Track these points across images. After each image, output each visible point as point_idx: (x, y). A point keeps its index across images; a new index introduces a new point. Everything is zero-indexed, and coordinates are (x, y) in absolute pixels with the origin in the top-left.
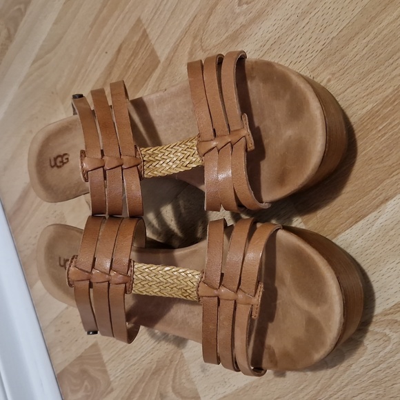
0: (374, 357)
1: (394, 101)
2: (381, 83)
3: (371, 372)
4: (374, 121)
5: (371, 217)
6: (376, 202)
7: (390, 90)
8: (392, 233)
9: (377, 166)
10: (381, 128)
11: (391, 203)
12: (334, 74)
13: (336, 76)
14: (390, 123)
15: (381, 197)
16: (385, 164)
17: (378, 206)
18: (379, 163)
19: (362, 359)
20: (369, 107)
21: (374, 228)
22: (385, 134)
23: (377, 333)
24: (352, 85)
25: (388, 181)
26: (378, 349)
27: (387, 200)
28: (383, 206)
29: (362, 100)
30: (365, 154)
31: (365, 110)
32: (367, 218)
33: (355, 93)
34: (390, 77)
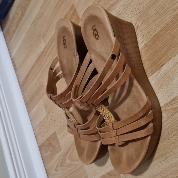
1: (165, 29)
2: (160, 23)
4: (158, 37)
5: (157, 72)
7: (163, 25)
8: (164, 77)
9: (159, 53)
10: (160, 39)
12: (144, 21)
13: (145, 21)
14: (164, 37)
15: (161, 65)
16: (162, 52)
17: (159, 68)
18: (160, 52)
20: (156, 32)
21: (158, 76)
22: (162, 41)
24: (151, 24)
25: (163, 59)
27: (163, 66)
28: (161, 68)
29: (154, 30)
30: (155, 49)
31: (155, 33)
33: (151, 27)
34: (164, 21)
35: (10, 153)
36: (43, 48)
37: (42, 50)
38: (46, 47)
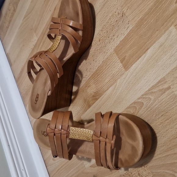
0: (146, 107)
1: (148, 14)
2: (144, 8)
3: (145, 113)
4: (143, 22)
5: (143, 57)
6: (145, 50)
7: (147, 10)
8: (150, 61)
9: (144, 38)
10: (144, 24)
11: (149, 50)
12: (129, 7)
13: (130, 7)
14: (148, 22)
15: (146, 49)
16: (147, 37)
17: (145, 52)
18: (145, 36)
19: (142, 108)
20: (141, 17)
21: (144, 60)
22: (146, 26)
23: (147, 98)
24: (135, 10)
25: (148, 42)
26: (147, 104)
27: (148, 49)
28: (147, 52)
29: (139, 15)
30: (140, 34)
31: (139, 18)
32: (142, 57)
33: (136, 13)
34: (147, 5)
35: (9, 146)
36: (36, 41)
37: (34, 43)
38: (38, 40)
